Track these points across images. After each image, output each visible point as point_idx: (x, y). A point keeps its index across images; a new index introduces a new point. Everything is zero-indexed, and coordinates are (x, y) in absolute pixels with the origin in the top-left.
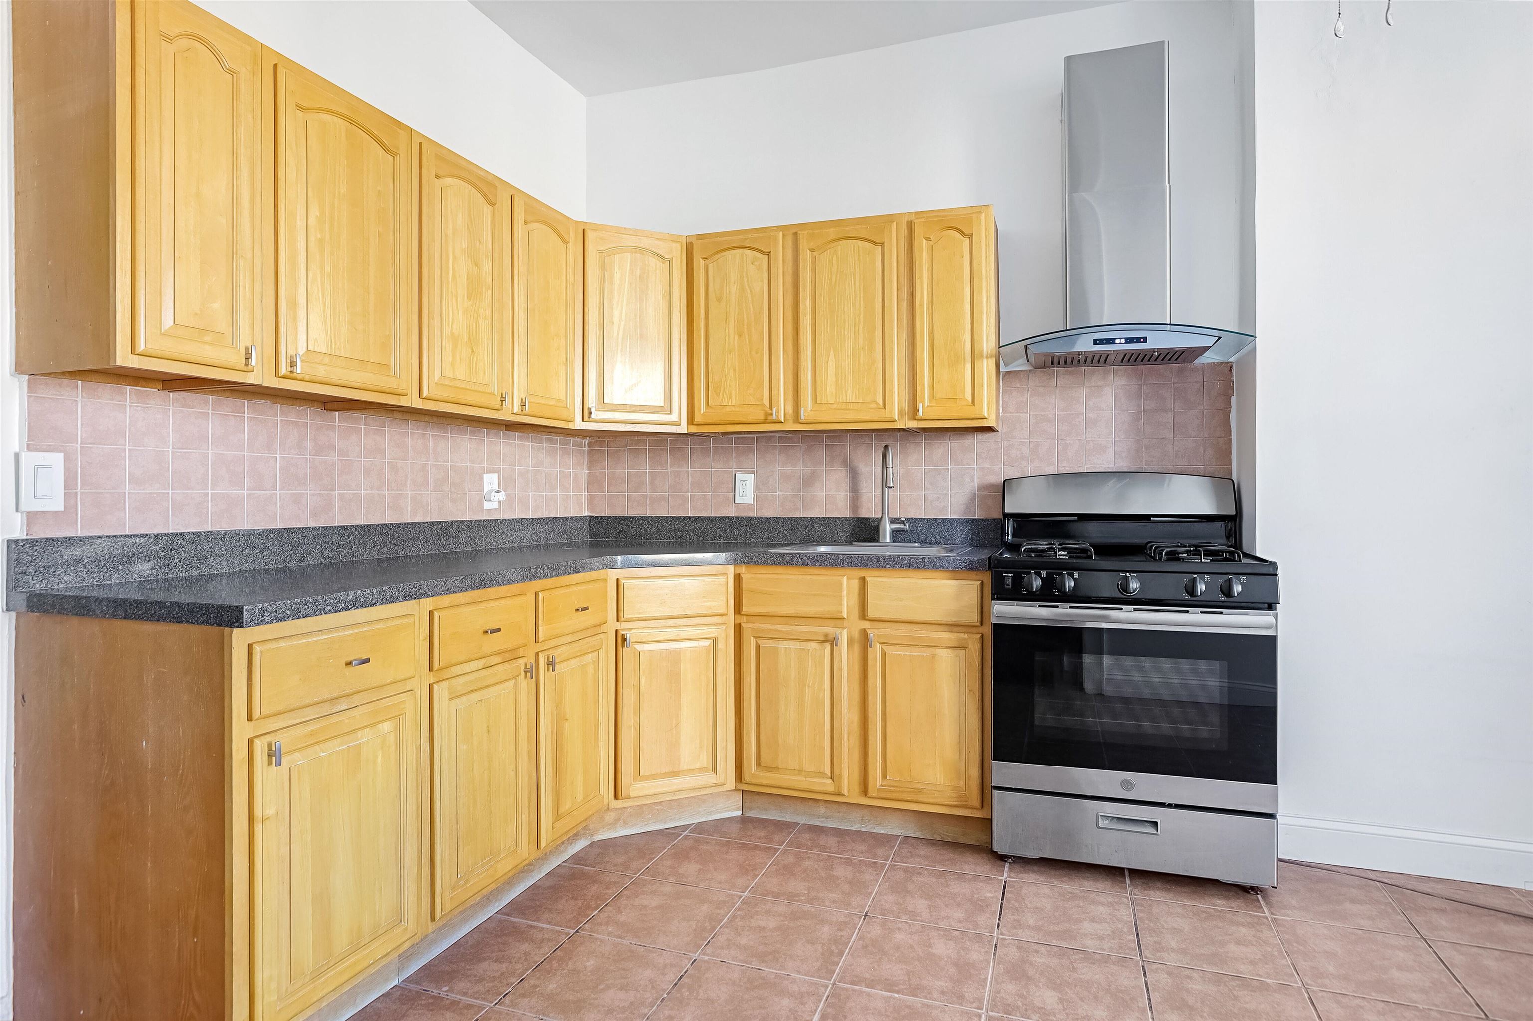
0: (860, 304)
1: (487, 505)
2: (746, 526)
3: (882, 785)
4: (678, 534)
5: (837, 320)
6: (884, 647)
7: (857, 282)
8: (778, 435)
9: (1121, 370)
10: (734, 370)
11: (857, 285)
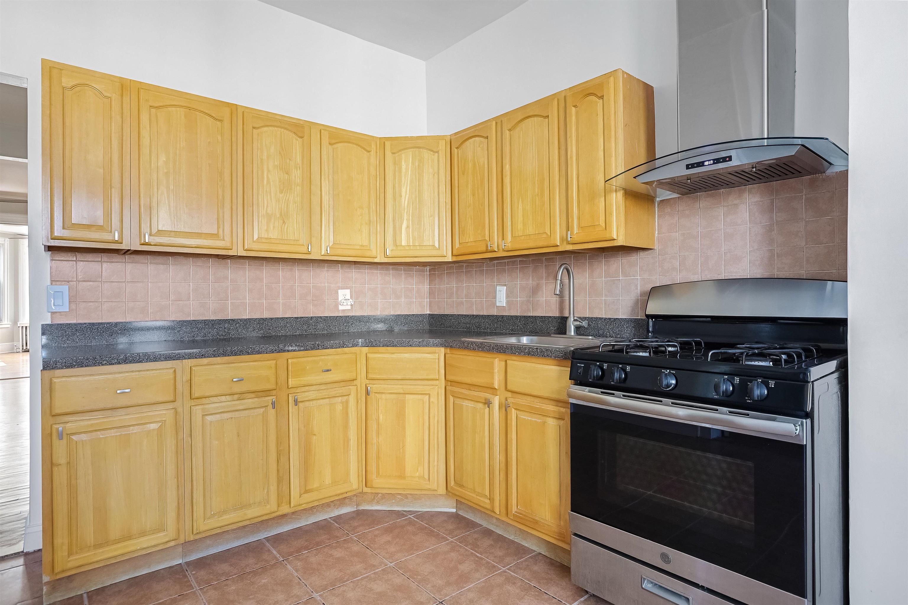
0: (535, 164)
1: (341, 308)
2: (501, 321)
3: (516, 512)
4: (468, 325)
5: (523, 176)
6: (518, 412)
7: (534, 147)
8: (519, 259)
9: (754, 188)
10: (471, 219)
11: (534, 149)
